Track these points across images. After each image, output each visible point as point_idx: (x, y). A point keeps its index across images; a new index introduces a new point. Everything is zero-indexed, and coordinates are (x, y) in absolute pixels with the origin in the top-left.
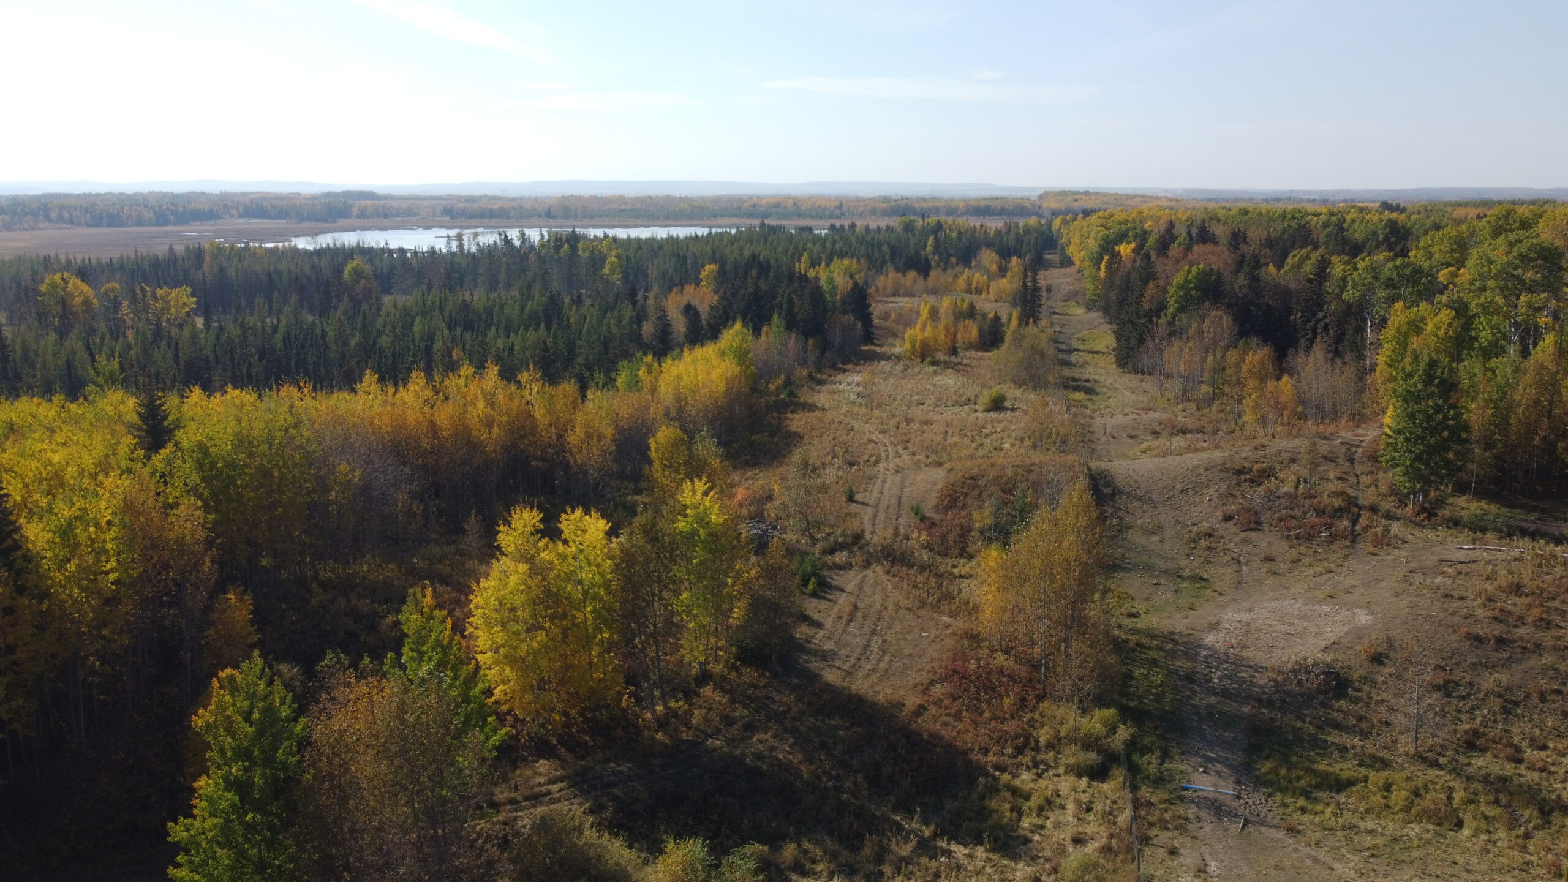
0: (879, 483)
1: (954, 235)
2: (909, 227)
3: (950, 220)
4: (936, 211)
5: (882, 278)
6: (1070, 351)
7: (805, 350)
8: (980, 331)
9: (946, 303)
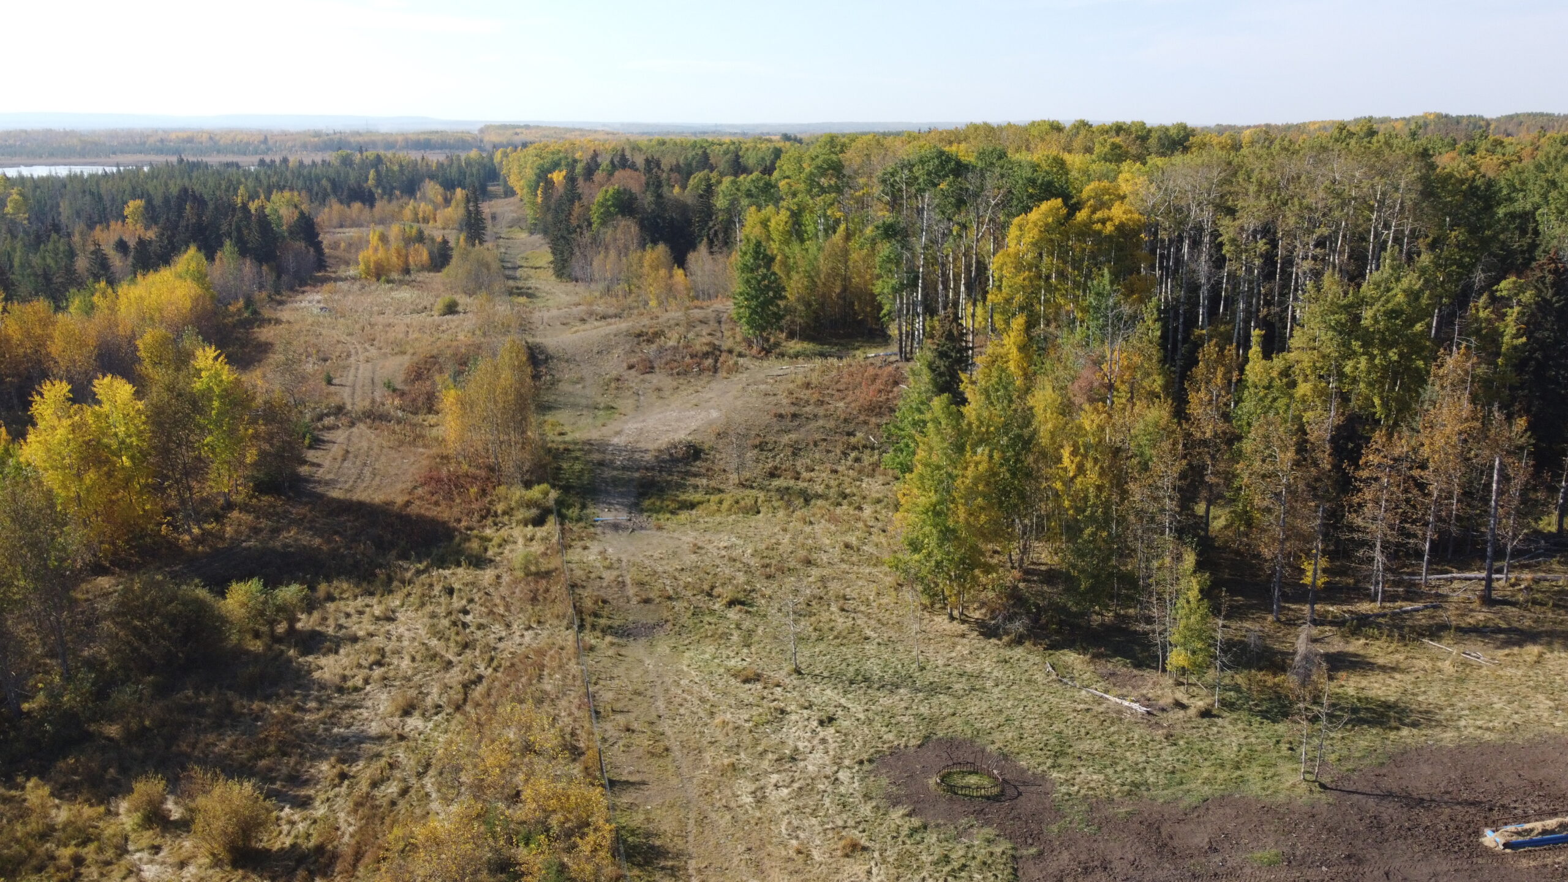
0: (353, 371)
1: (396, 168)
2: (346, 161)
3: (389, 154)
4: (374, 144)
5: (326, 210)
6: (515, 268)
7: (260, 273)
8: (430, 253)
9: (394, 231)
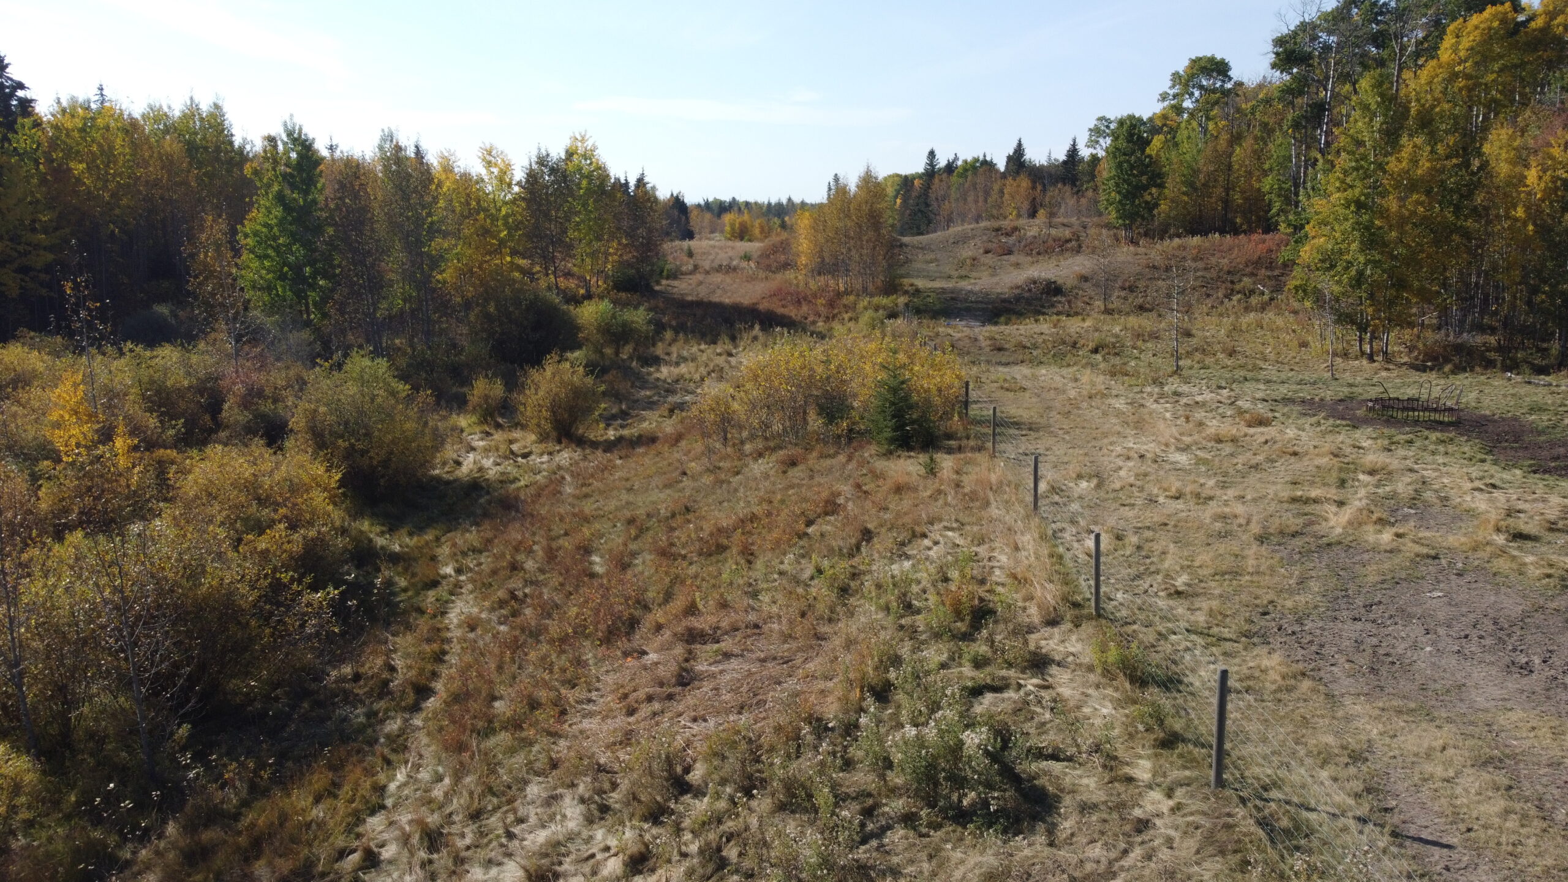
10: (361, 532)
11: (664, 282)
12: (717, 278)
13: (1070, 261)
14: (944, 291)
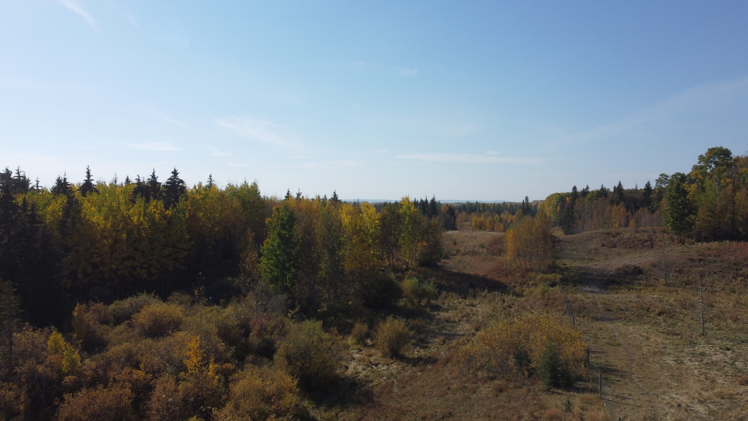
0: (466, 243)
10: (304, 407)
11: (443, 261)
12: (468, 258)
13: (646, 254)
14: (580, 268)
